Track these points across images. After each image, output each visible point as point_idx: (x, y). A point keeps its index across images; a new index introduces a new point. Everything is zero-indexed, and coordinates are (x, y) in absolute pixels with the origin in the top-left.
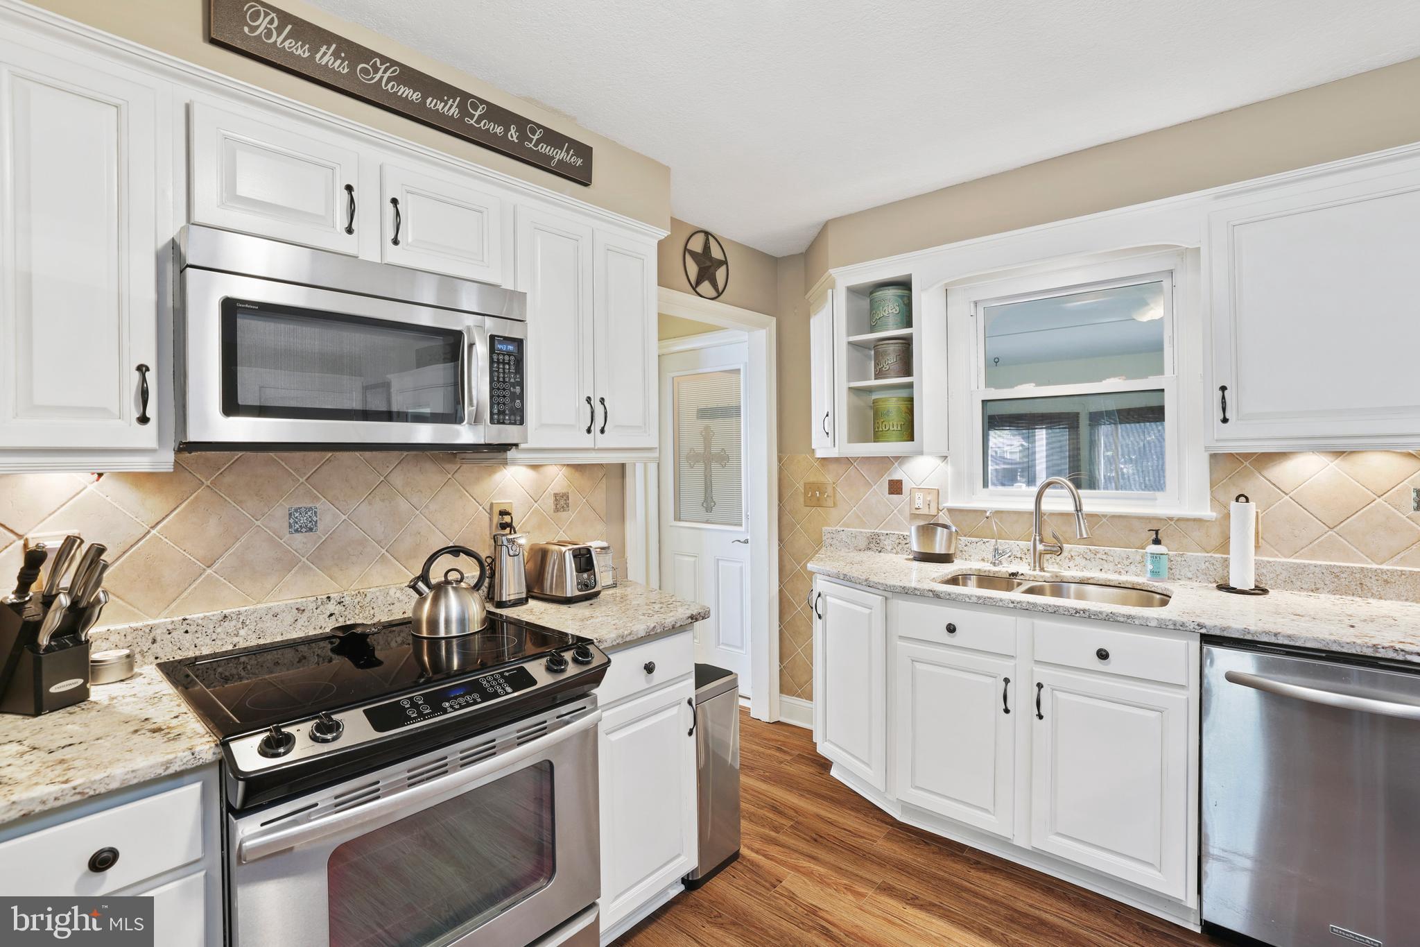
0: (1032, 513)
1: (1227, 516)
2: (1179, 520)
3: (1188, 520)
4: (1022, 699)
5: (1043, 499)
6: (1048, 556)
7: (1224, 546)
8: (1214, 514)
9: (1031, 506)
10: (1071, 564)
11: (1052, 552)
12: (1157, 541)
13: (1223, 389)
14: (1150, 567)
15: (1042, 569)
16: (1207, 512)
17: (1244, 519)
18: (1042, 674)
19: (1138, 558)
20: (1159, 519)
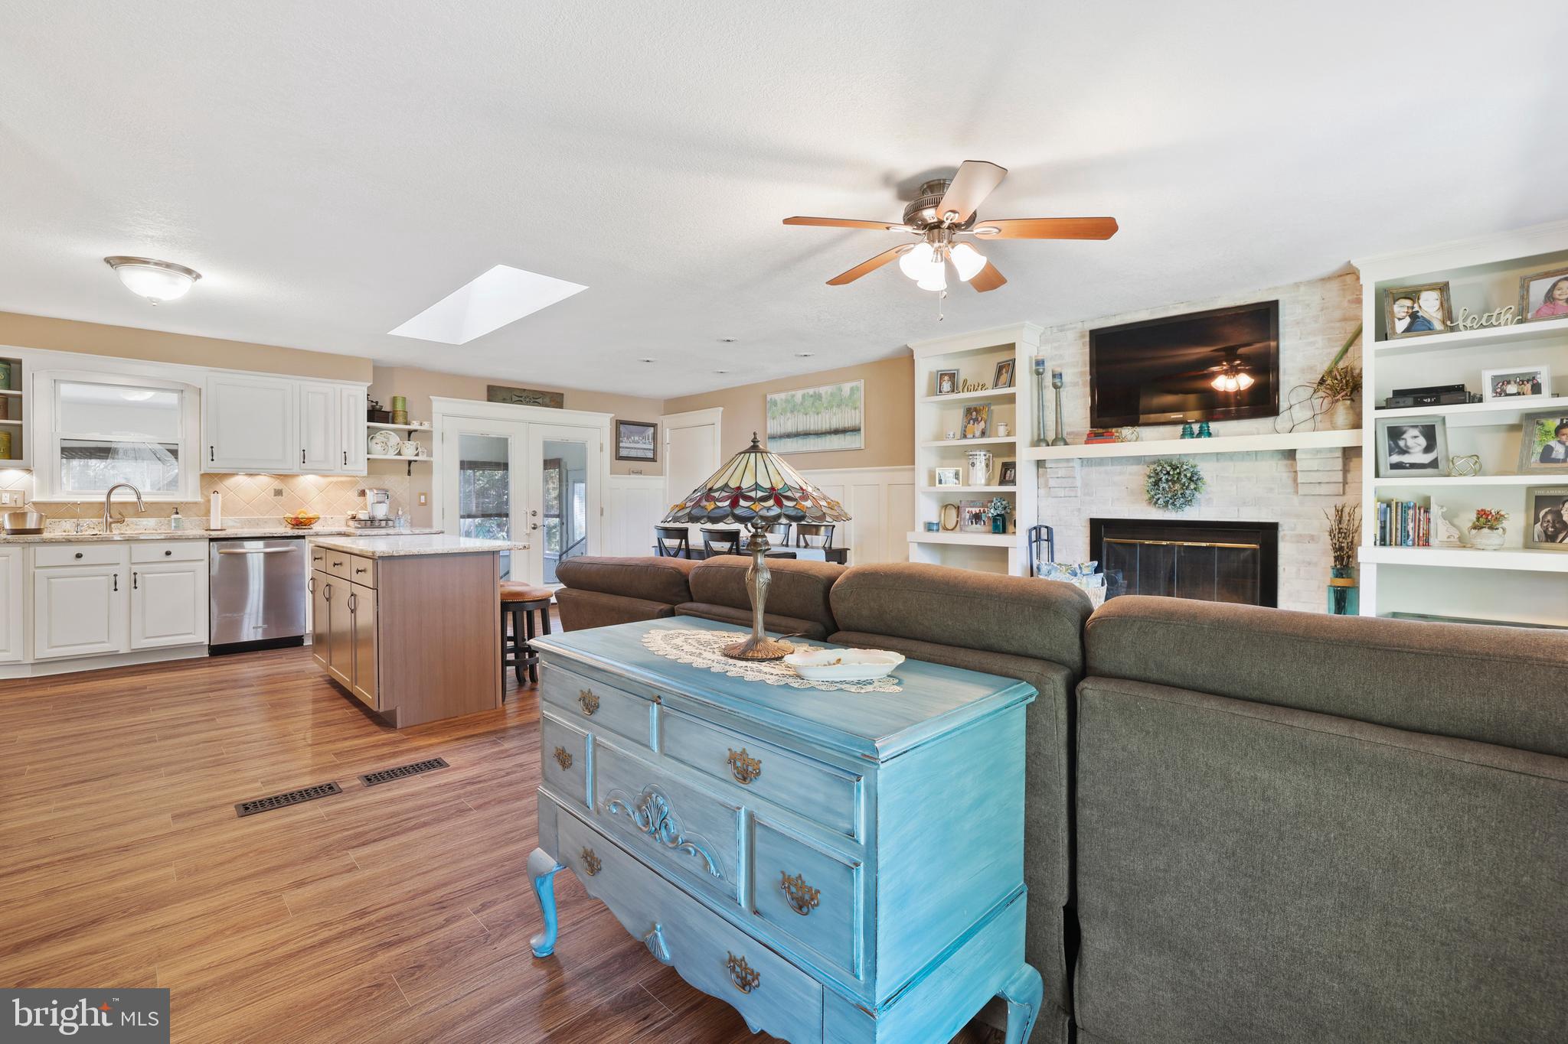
0: (102, 503)
1: (209, 501)
2: (186, 503)
3: (190, 503)
4: (124, 582)
5: (112, 496)
6: (113, 525)
7: (208, 513)
8: (202, 500)
9: (103, 499)
10: (127, 528)
11: (118, 522)
12: (177, 513)
13: (212, 447)
14: (173, 524)
15: (111, 531)
16: (199, 499)
17: (217, 501)
18: (135, 568)
19: (166, 522)
20: (175, 503)
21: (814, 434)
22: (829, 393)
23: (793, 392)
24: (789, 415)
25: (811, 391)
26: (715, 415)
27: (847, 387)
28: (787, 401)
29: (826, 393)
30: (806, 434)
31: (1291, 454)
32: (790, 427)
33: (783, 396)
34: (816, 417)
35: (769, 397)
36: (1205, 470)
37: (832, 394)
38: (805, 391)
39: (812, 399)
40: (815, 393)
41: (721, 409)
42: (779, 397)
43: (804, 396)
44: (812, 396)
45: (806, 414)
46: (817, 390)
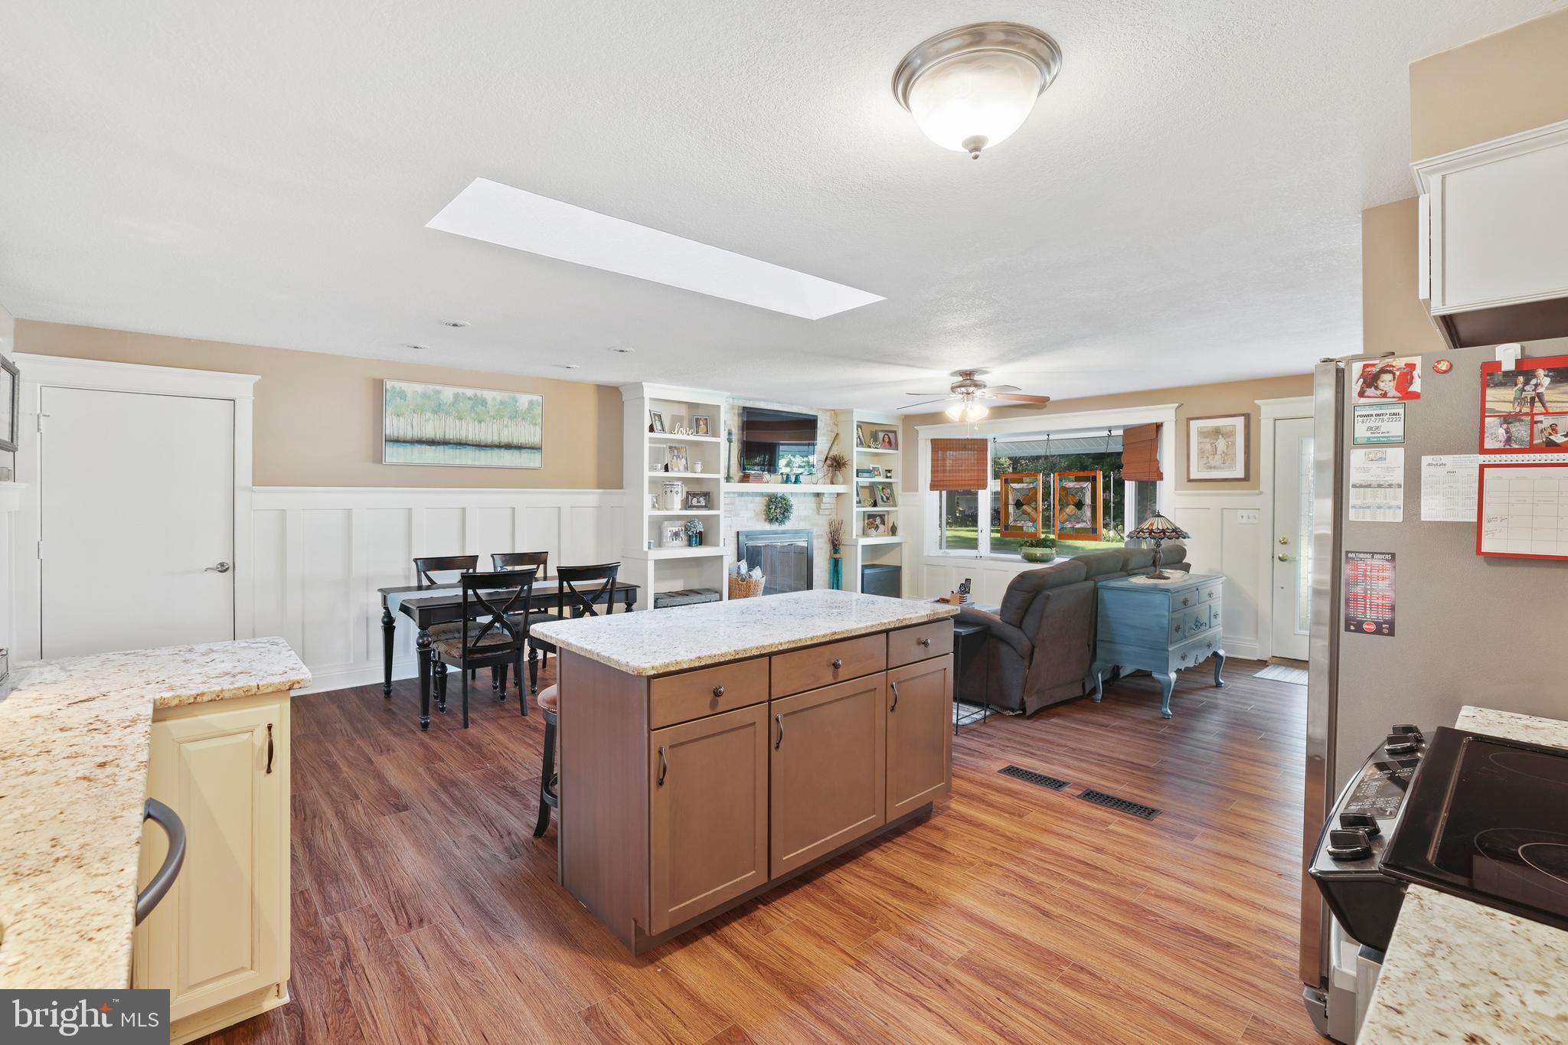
21: (473, 445)
22: (498, 400)
23: (438, 388)
24: (429, 414)
25: (470, 393)
26: (242, 386)
27: (524, 400)
28: (425, 396)
29: (494, 399)
30: (460, 444)
31: (818, 495)
32: (430, 431)
33: (419, 388)
34: (476, 423)
35: (389, 384)
36: (793, 501)
37: (502, 403)
38: (460, 390)
39: (471, 402)
40: (476, 395)
41: (257, 378)
42: (412, 389)
43: (456, 396)
44: (470, 398)
45: (461, 419)
46: (479, 392)
